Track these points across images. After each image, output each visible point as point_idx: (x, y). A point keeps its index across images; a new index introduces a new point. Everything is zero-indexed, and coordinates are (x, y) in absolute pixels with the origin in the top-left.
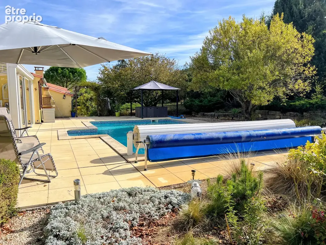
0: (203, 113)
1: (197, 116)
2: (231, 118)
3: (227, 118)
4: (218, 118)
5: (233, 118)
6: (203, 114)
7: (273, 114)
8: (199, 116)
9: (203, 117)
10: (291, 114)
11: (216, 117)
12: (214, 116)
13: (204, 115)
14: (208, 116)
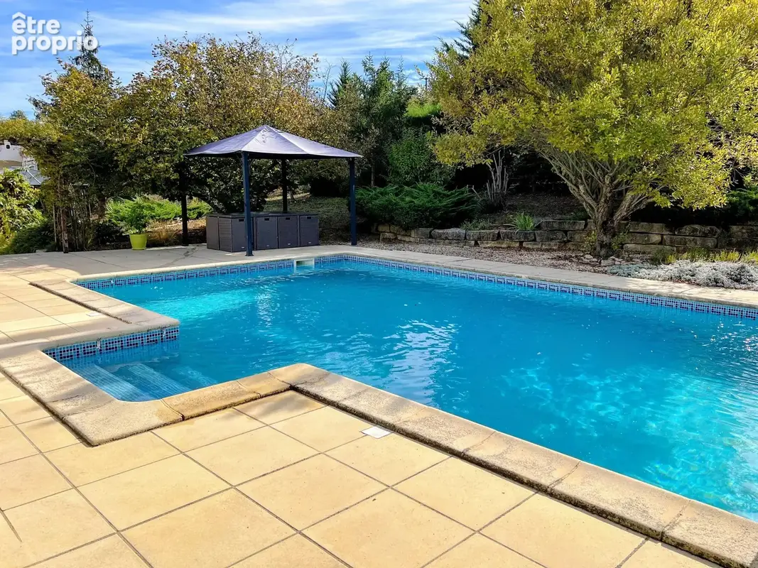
0: (428, 230)
1: (407, 239)
2: (518, 245)
3: (504, 246)
4: (476, 244)
5: (521, 243)
6: (431, 232)
7: (643, 230)
8: (412, 239)
9: (431, 242)
10: (695, 230)
11: (473, 242)
12: (465, 238)
13: (431, 237)
14: (447, 238)
